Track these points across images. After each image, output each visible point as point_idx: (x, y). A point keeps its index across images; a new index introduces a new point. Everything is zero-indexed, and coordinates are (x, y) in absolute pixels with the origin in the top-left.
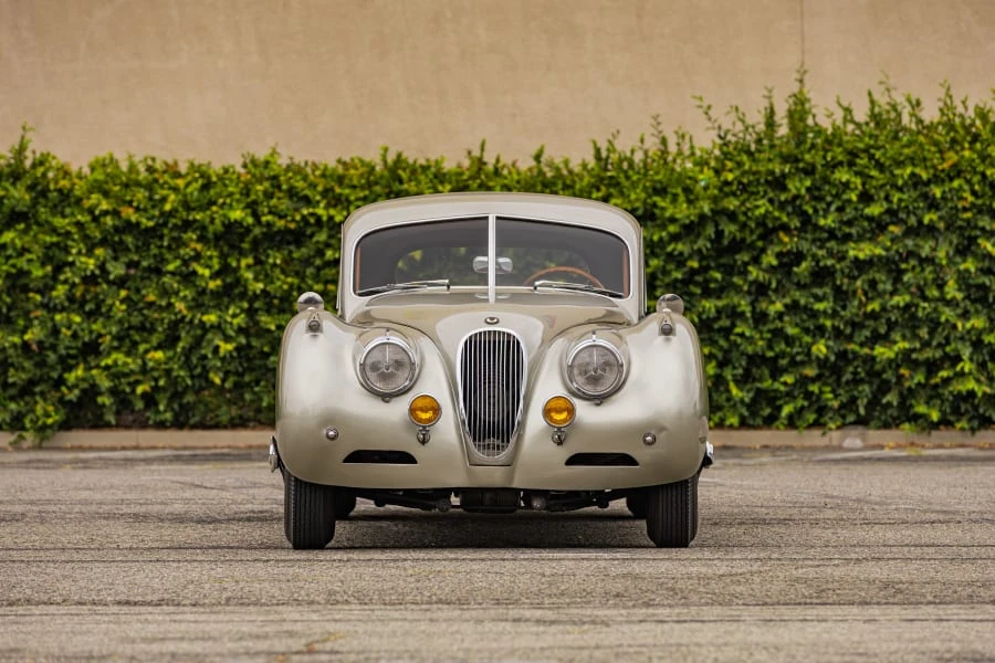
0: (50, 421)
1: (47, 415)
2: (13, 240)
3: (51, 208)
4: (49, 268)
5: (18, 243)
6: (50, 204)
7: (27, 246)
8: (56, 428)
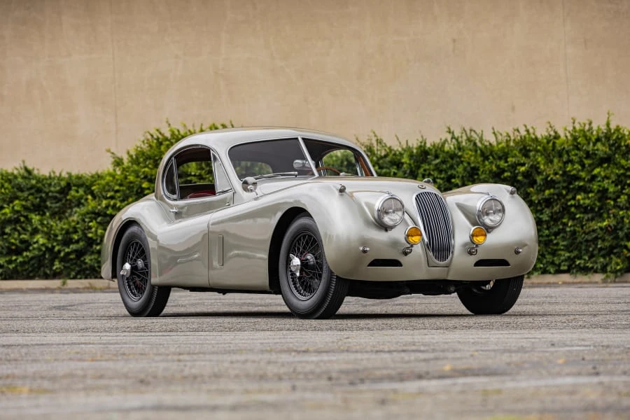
0: (618, 268)
1: (618, 264)
2: (599, 173)
3: (622, 155)
4: (619, 187)
5: (603, 174)
6: (622, 153)
7: (608, 175)
8: (623, 272)
